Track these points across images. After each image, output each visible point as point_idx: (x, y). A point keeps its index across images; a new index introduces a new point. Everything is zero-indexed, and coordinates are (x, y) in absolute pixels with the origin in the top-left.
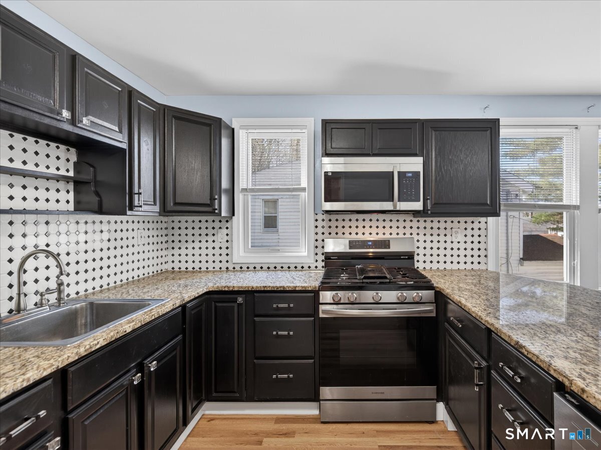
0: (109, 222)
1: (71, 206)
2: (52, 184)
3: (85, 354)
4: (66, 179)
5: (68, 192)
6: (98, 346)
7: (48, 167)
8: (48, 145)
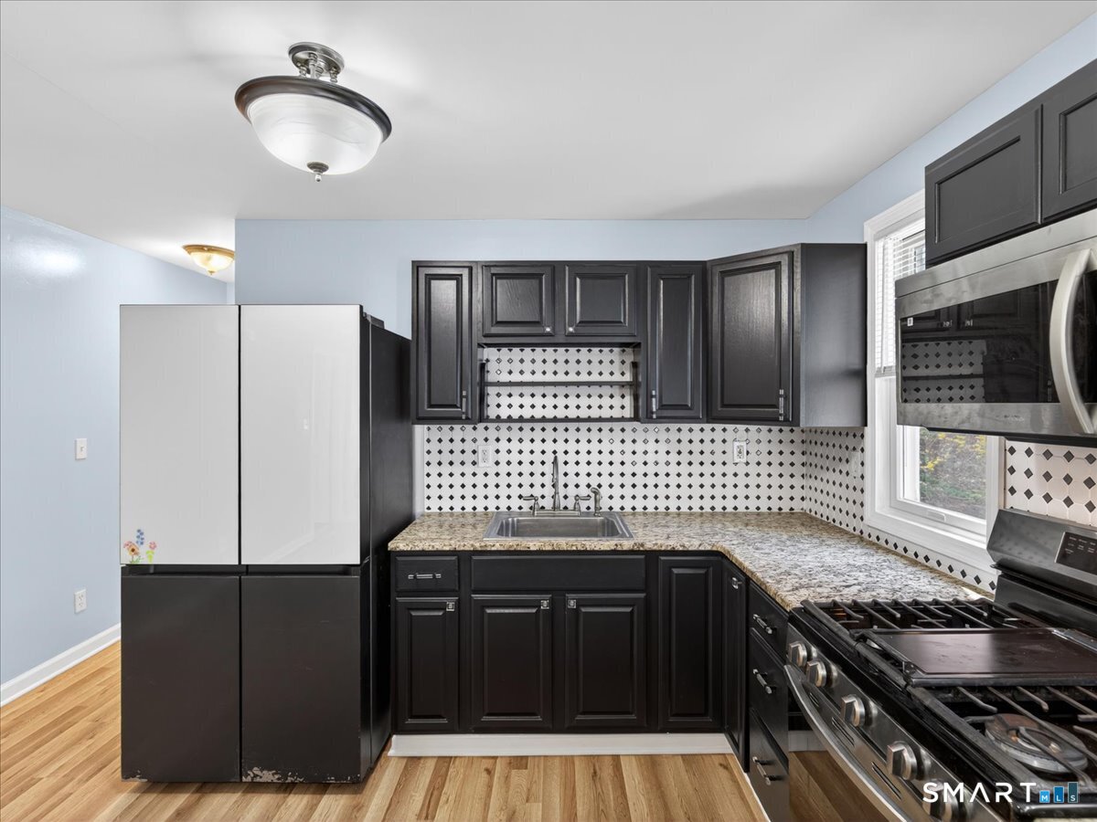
0: (668, 430)
1: (628, 413)
2: (606, 390)
3: (480, 549)
4: (622, 385)
5: (623, 396)
6: (493, 549)
7: (601, 374)
8: (601, 351)
